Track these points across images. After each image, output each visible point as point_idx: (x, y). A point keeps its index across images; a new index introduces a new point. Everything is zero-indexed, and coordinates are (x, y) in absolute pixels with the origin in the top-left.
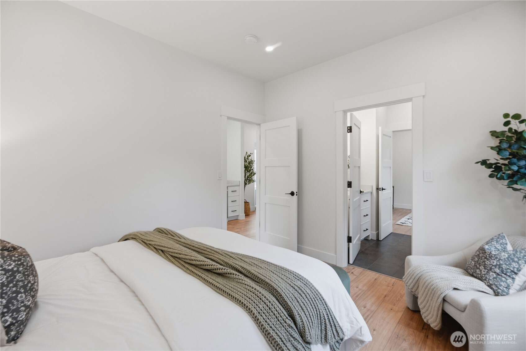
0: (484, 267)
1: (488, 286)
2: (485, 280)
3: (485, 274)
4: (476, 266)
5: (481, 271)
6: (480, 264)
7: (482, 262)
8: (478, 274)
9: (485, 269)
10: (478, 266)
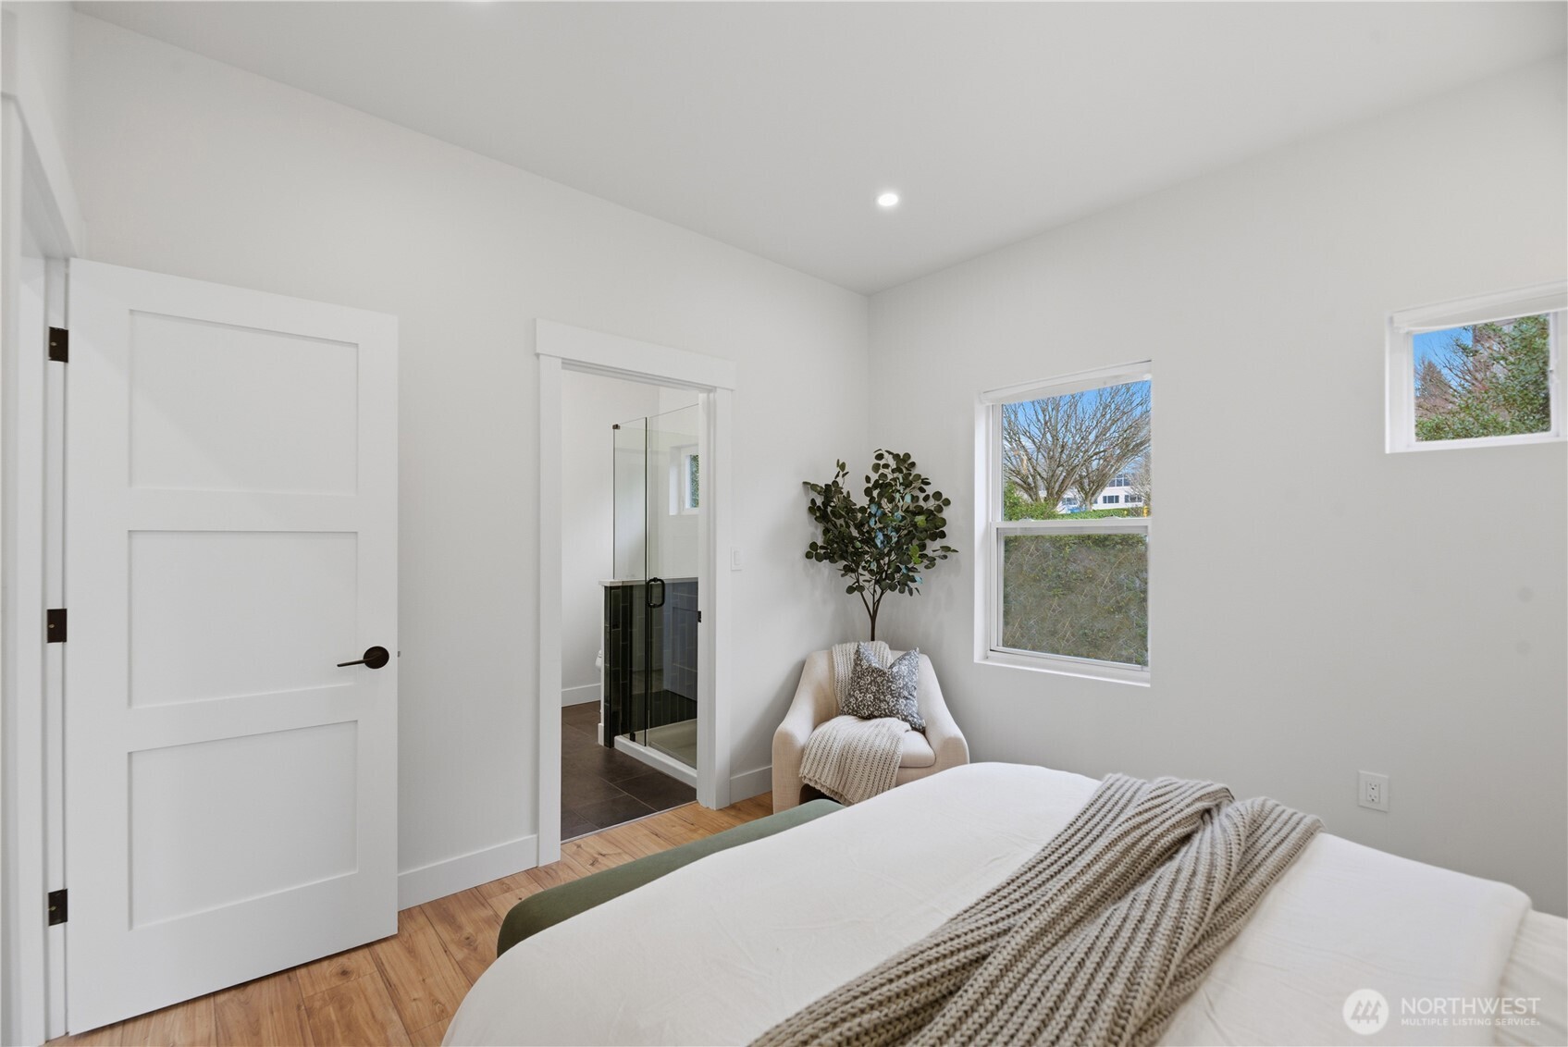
0: (891, 694)
1: (903, 720)
2: (898, 713)
3: (894, 706)
4: (879, 699)
5: (888, 703)
6: (883, 693)
7: (887, 689)
8: (885, 710)
9: (893, 697)
10: (882, 697)
